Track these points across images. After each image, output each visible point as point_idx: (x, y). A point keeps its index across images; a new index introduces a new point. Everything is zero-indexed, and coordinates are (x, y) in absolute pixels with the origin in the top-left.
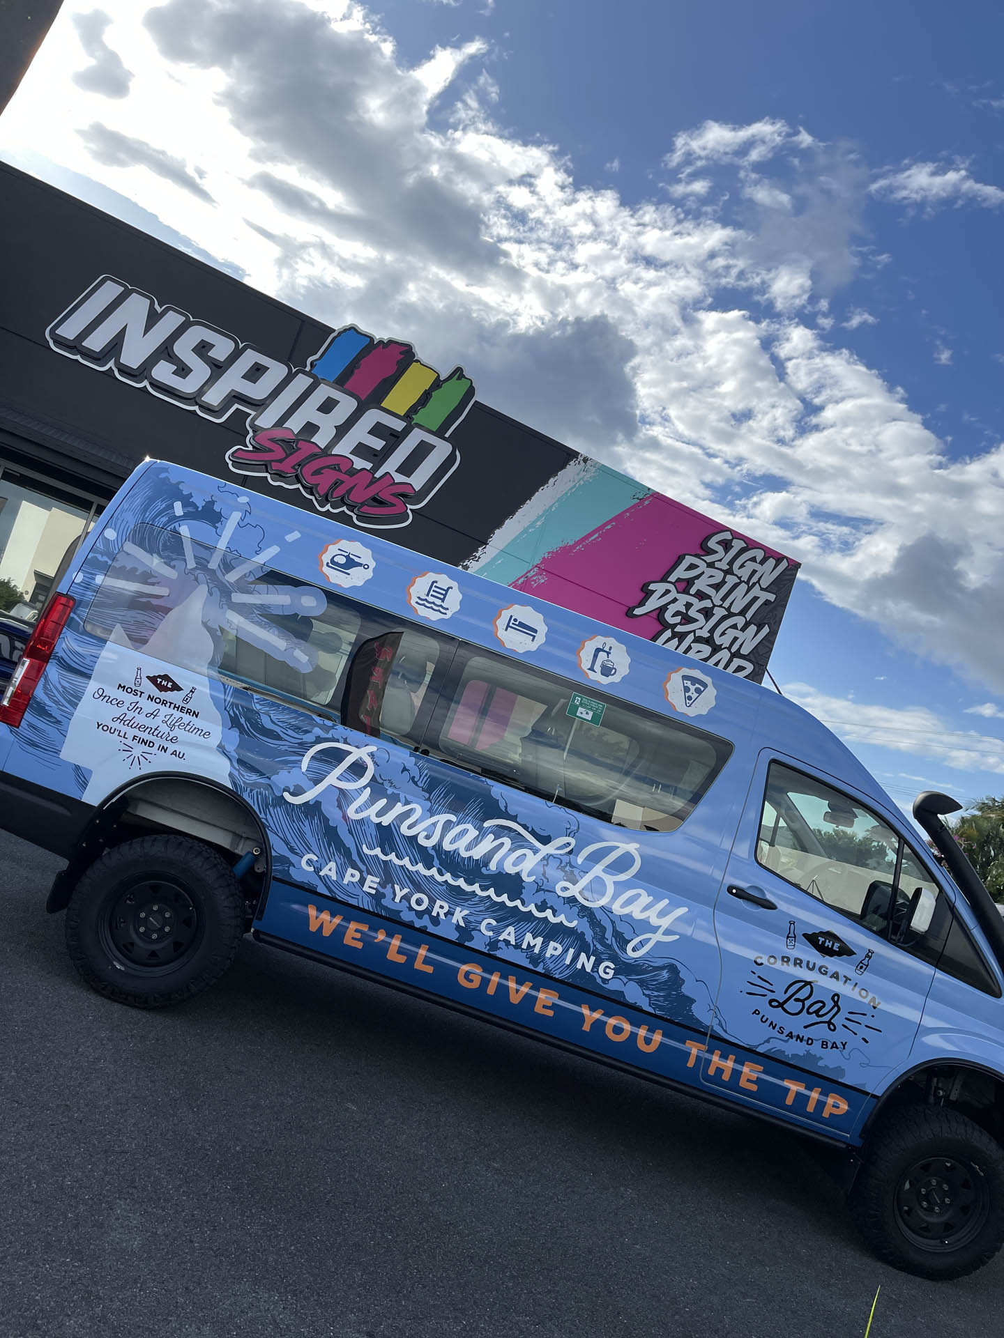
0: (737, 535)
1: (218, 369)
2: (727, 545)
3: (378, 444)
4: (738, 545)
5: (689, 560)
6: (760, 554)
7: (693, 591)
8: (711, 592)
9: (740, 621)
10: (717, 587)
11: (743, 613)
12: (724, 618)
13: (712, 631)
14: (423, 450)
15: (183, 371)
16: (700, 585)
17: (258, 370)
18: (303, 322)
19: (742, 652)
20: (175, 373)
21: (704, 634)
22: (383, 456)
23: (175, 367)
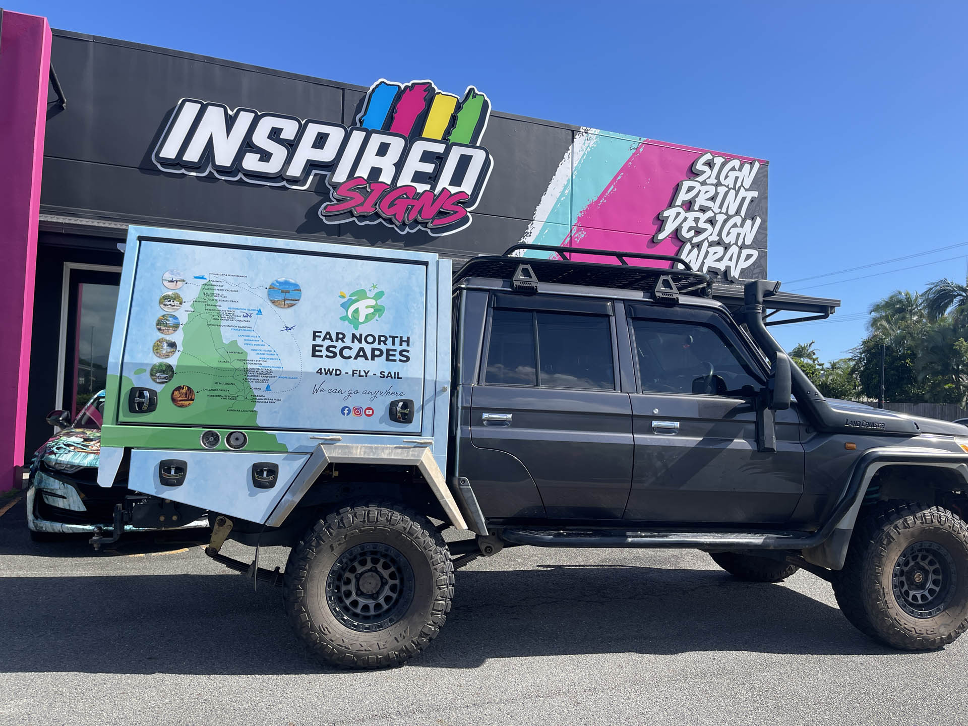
1: (291, 146)
2: (710, 164)
3: (429, 168)
4: (718, 161)
5: (686, 184)
6: (737, 164)
9: (738, 220)
10: (713, 199)
11: (738, 213)
13: (720, 234)
14: (465, 162)
15: (266, 156)
16: (701, 201)
17: (321, 138)
18: (343, 90)
19: (747, 243)
20: (260, 160)
21: (715, 238)
22: (436, 176)
23: (259, 156)
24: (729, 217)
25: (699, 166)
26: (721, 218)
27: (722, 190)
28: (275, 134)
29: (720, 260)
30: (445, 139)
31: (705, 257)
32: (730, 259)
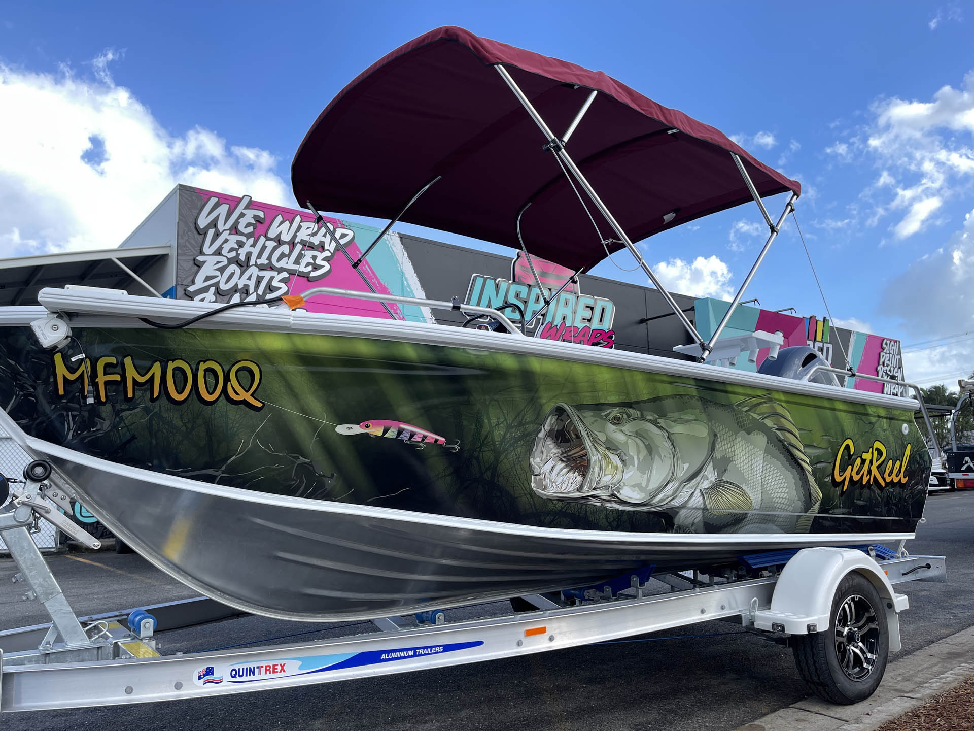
0: (888, 339)
2: (886, 344)
4: (888, 342)
5: (882, 354)
6: (892, 343)
7: (886, 365)
8: (888, 363)
9: (896, 369)
10: (889, 360)
11: (896, 367)
12: (894, 370)
14: (828, 348)
16: (887, 362)
24: (894, 368)
25: (884, 346)
26: (892, 369)
27: (891, 355)
29: (894, 389)
30: (822, 340)
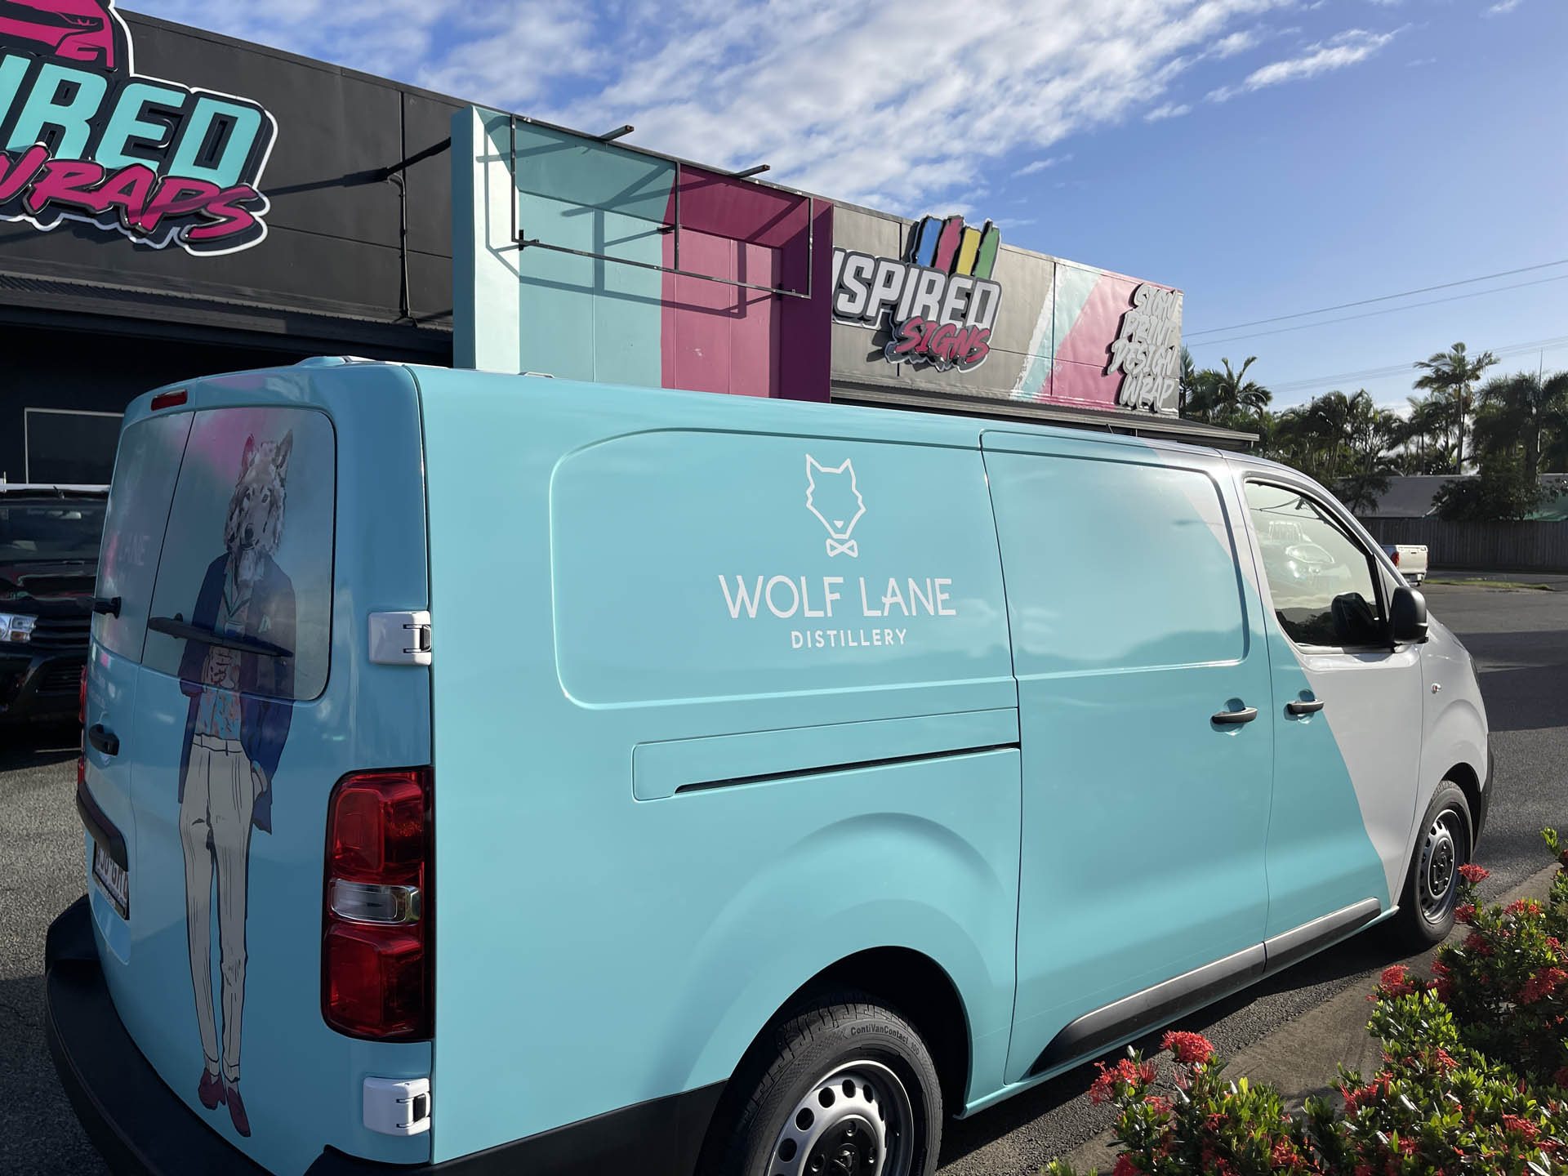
1: (869, 284)
3: (961, 304)
13: (1151, 366)
14: (985, 297)
15: (853, 297)
17: (890, 276)
18: (901, 224)
19: (1168, 373)
20: (849, 301)
21: (1147, 370)
22: (965, 314)
23: (848, 296)
28: (859, 272)
30: (971, 275)
31: (1140, 390)
32: (1157, 391)
